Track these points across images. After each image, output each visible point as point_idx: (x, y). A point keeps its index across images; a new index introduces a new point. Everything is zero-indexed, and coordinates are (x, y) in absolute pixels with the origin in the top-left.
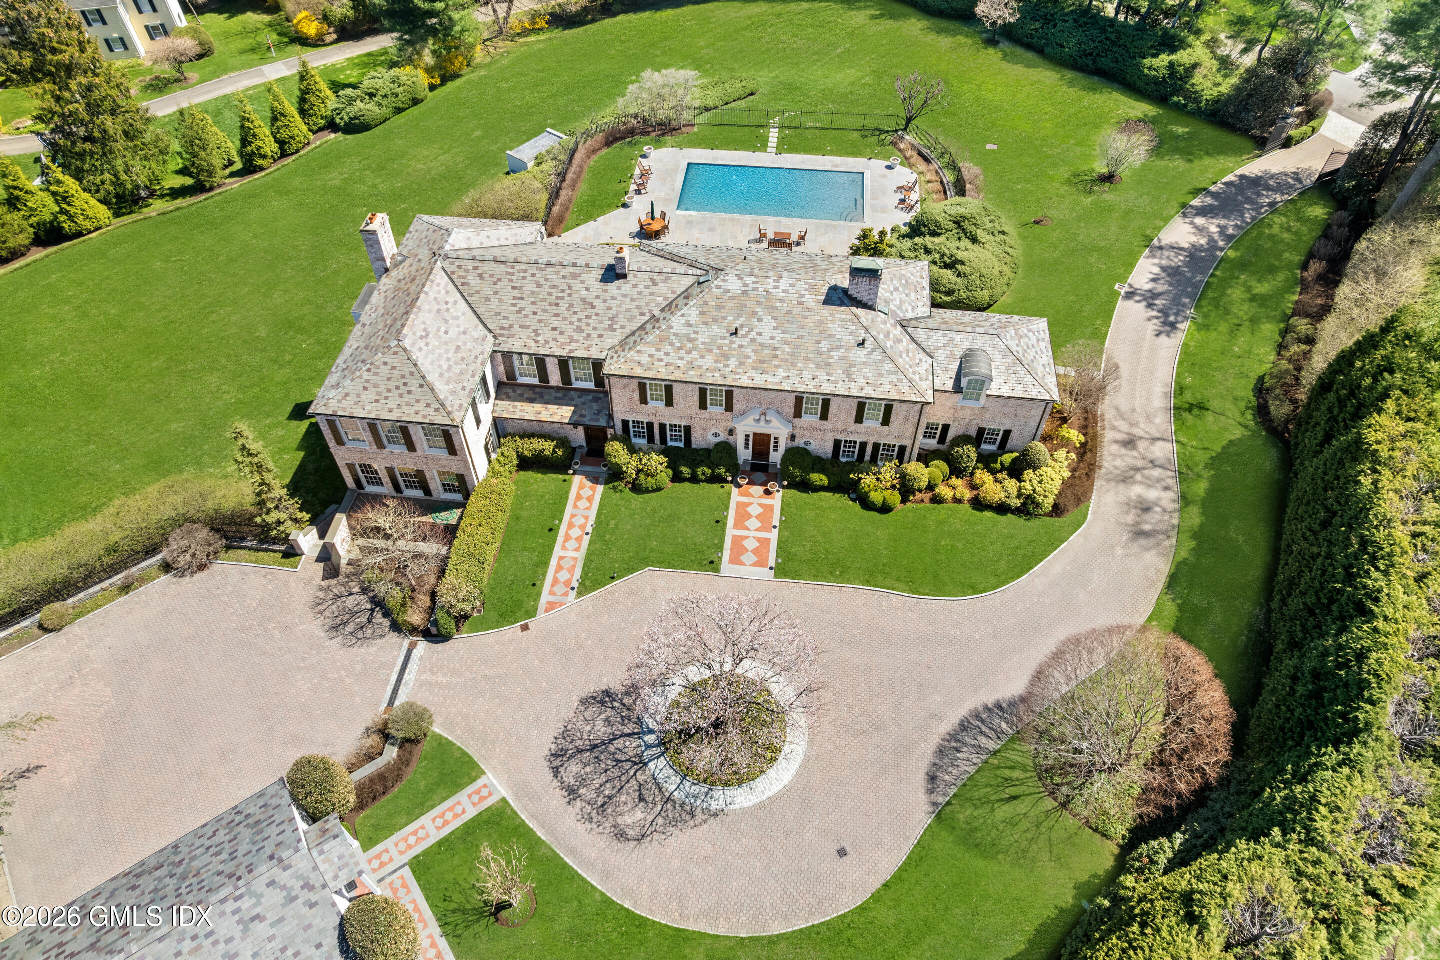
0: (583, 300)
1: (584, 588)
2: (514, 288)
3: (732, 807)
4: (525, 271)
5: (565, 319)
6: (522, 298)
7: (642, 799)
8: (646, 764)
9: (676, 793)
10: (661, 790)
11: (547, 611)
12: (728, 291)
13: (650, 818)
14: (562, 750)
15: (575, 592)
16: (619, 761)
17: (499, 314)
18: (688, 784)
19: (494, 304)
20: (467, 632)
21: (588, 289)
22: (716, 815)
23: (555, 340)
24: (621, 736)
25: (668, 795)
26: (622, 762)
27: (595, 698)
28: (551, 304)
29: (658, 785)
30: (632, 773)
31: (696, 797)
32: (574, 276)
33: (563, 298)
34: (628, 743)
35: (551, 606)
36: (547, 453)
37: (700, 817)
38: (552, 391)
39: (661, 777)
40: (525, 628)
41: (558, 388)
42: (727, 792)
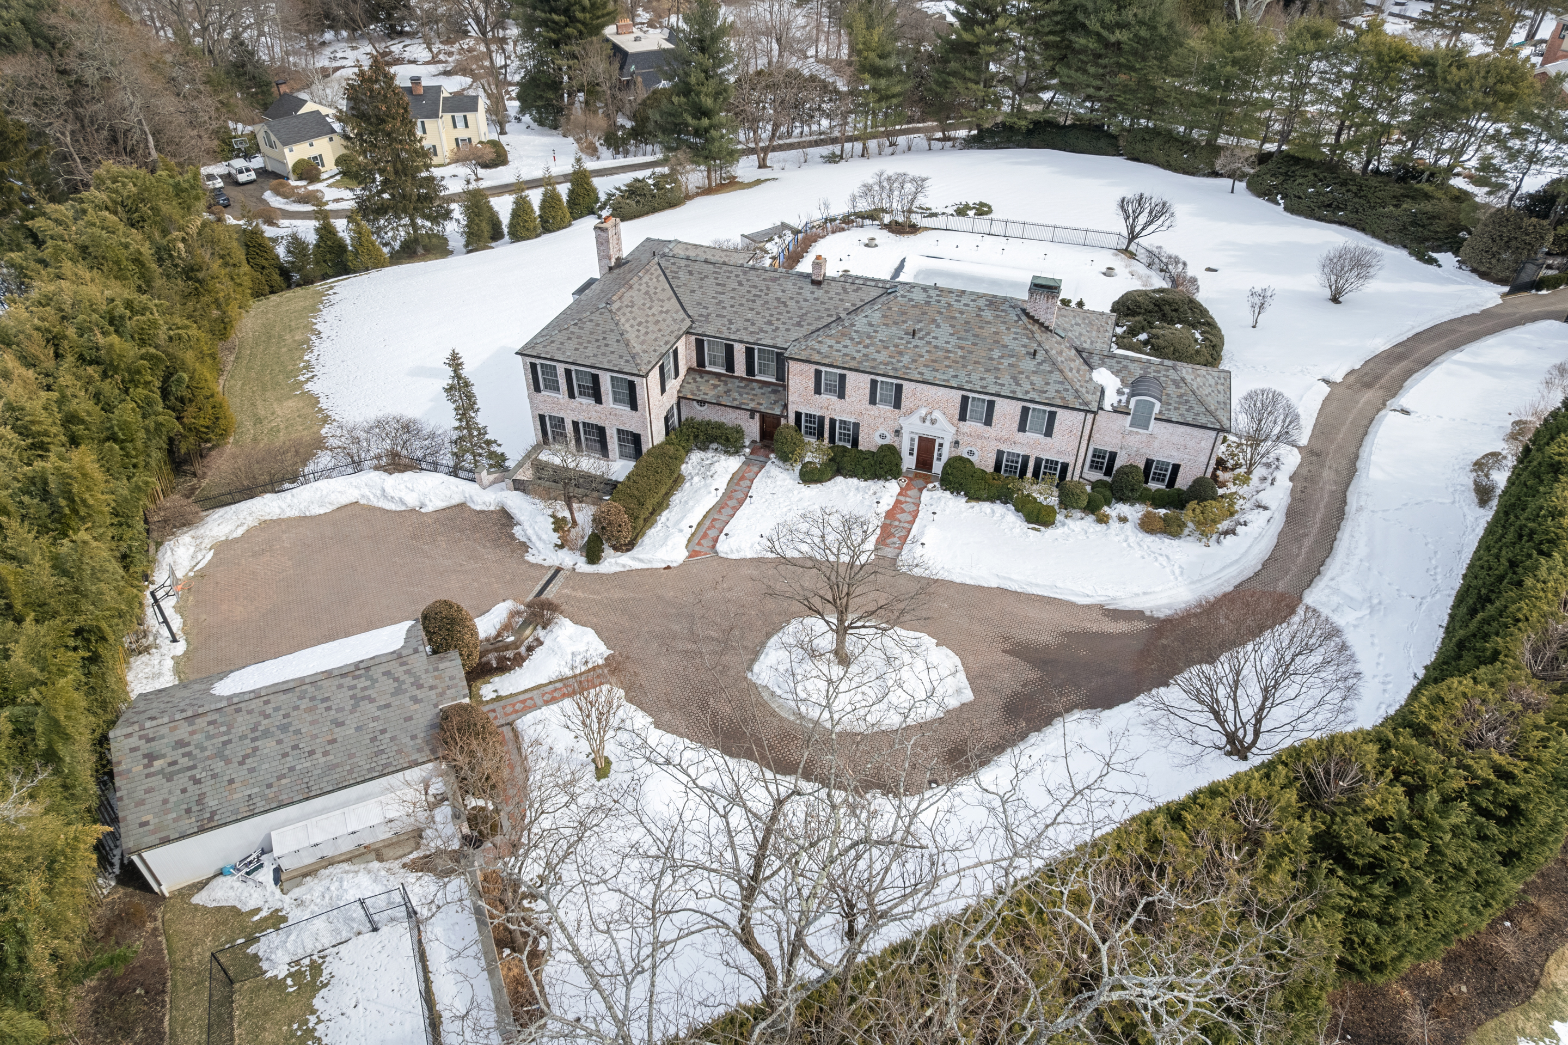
0: (778, 299)
2: (718, 284)
4: (731, 272)
5: (758, 313)
6: (723, 293)
11: (690, 556)
12: (912, 300)
17: (700, 304)
19: (697, 296)
21: (783, 291)
23: (746, 329)
28: (748, 300)
32: (774, 280)
33: (760, 296)
35: (696, 554)
38: (737, 381)
40: (668, 567)
41: (742, 379)
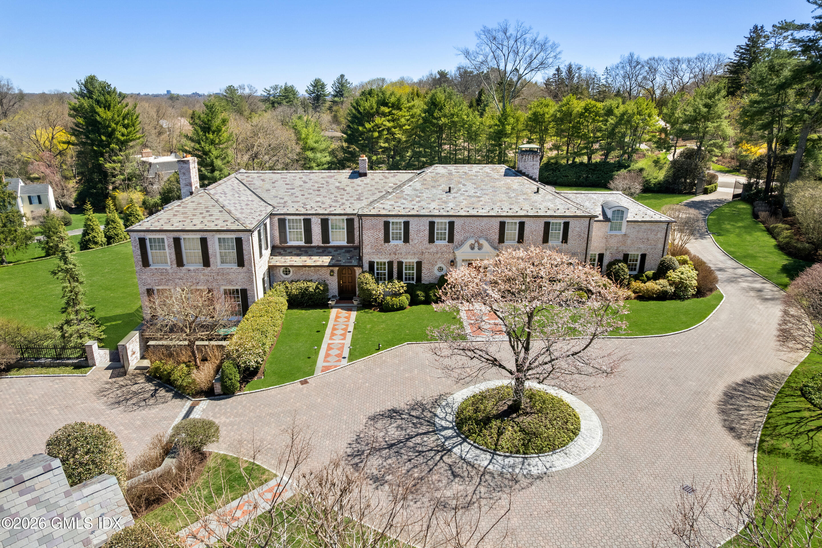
0: (338, 188)
1: (353, 356)
2: (286, 184)
3: (554, 469)
4: (295, 176)
5: (324, 197)
6: (294, 189)
7: (455, 475)
8: (450, 450)
9: (489, 467)
10: (473, 466)
11: (322, 371)
13: (470, 489)
14: (358, 451)
15: (346, 359)
16: (420, 452)
17: (277, 197)
18: (499, 458)
19: (273, 192)
20: (249, 390)
21: (339, 182)
22: (540, 477)
24: (416, 435)
25: (482, 469)
26: (423, 452)
27: (382, 415)
28: (314, 190)
29: (468, 463)
30: (438, 458)
31: (513, 467)
33: (323, 187)
34: (425, 439)
35: (325, 369)
36: (311, 289)
37: (524, 482)
38: (315, 249)
39: (469, 457)
40: (305, 382)
41: (318, 247)
42: (543, 459)
